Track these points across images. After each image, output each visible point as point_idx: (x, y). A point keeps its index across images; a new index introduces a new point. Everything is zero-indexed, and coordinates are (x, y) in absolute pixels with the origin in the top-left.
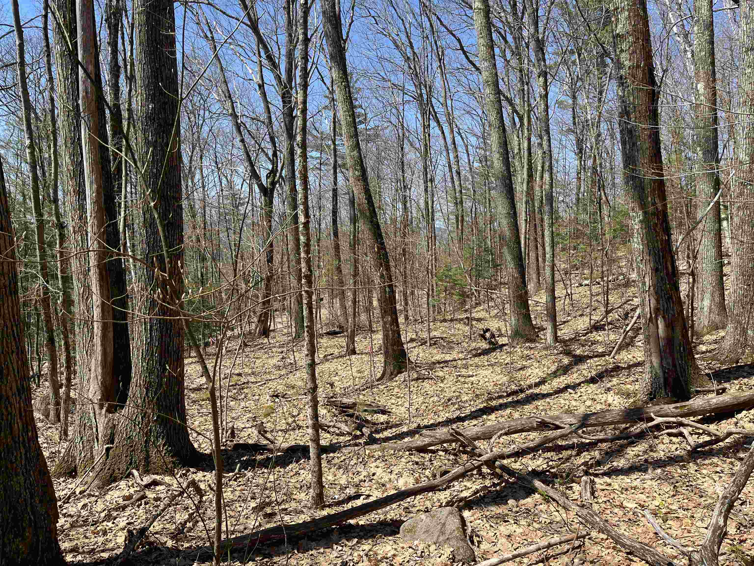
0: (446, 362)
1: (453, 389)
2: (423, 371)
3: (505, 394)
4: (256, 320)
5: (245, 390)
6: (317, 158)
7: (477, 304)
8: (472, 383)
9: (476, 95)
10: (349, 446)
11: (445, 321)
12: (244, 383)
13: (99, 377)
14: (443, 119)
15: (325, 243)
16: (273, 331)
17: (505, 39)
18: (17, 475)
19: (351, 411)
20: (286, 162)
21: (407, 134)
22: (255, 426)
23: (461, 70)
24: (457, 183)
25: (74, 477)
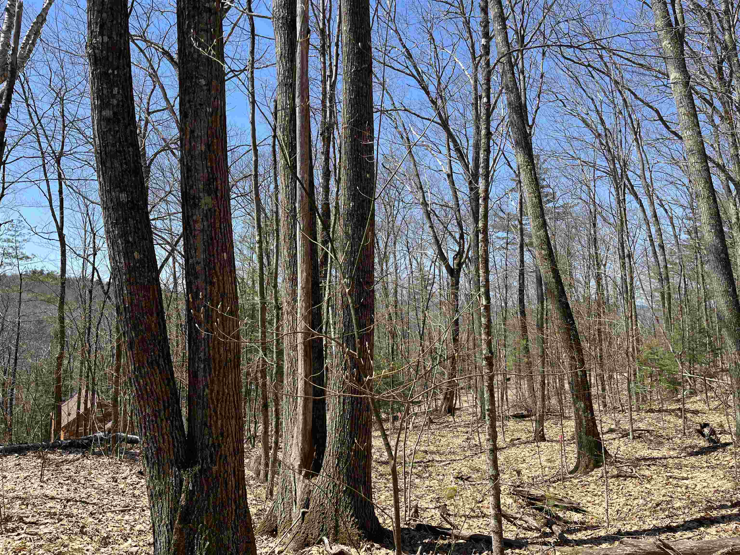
0: (654, 459)
1: (663, 492)
2: (625, 468)
3: (729, 504)
4: (441, 397)
5: (430, 468)
6: (503, 238)
7: (691, 393)
8: (687, 488)
9: (681, 164)
10: (537, 543)
11: (652, 411)
12: (429, 461)
13: (300, 444)
14: (640, 191)
15: (511, 322)
16: (458, 409)
17: (711, 105)
18: (227, 529)
19: (539, 504)
20: (472, 244)
21: (599, 209)
22: (438, 508)
23: (661, 140)
24: (660, 258)
25: (274, 536)
